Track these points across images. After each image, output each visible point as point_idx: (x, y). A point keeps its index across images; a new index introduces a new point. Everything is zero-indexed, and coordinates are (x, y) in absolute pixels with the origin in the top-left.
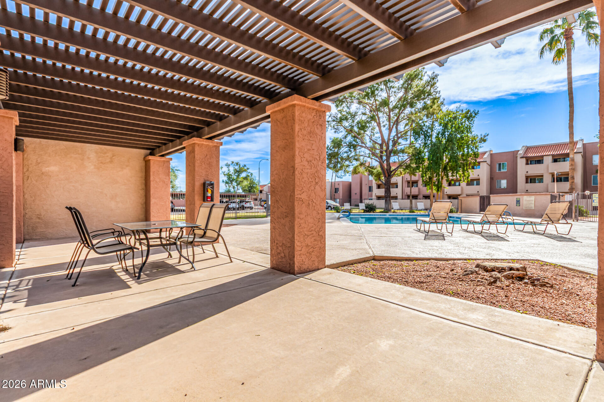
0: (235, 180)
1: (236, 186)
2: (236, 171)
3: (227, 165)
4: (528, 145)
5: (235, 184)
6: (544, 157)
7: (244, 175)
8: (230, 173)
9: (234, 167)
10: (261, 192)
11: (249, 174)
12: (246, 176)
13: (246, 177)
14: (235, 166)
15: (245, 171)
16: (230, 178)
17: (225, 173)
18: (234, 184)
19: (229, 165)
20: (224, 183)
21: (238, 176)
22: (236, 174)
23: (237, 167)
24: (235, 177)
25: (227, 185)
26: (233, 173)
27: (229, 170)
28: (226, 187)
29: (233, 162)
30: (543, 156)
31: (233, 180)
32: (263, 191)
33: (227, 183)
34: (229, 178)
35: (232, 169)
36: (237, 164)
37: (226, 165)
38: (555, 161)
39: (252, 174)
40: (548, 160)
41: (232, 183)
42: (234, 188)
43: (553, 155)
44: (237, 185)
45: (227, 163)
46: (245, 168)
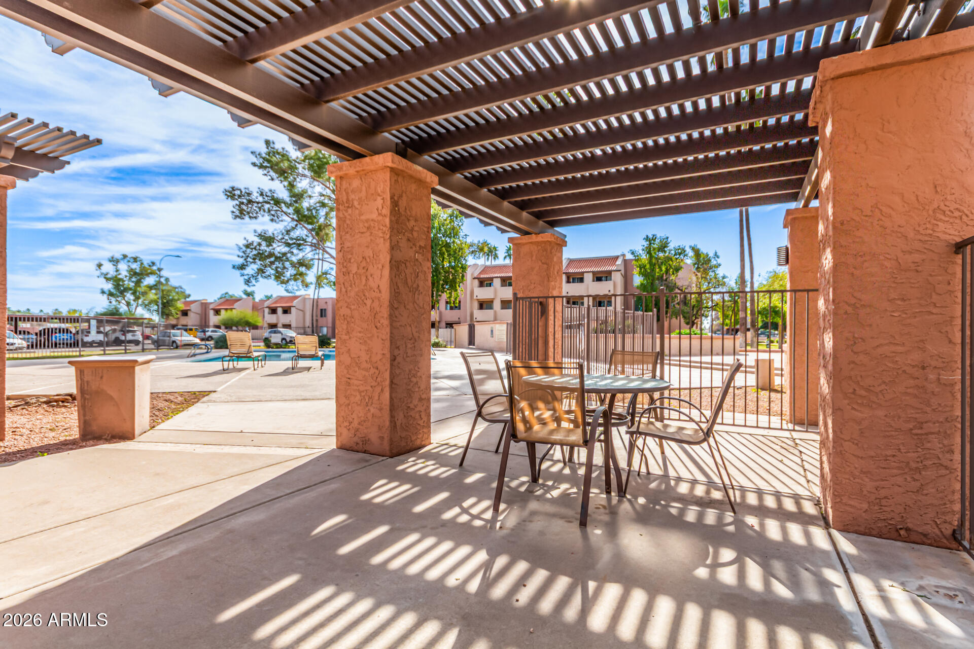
0: (130, 289)
1: (132, 302)
2: (133, 273)
3: (113, 261)
4: (571, 257)
5: (132, 297)
6: (585, 274)
7: (150, 280)
8: (120, 277)
9: (129, 266)
10: (185, 313)
11: (162, 280)
12: (155, 283)
13: (156, 285)
14: (130, 264)
15: (152, 273)
16: (119, 285)
17: (109, 276)
18: (129, 296)
19: (117, 261)
20: (105, 296)
21: (138, 283)
22: (134, 279)
23: (135, 266)
24: (132, 285)
25: (113, 300)
26: (126, 276)
27: (117, 271)
28: (110, 302)
29: (125, 256)
30: (583, 273)
31: (127, 289)
32: (189, 312)
33: (111, 294)
34: (117, 286)
35: (123, 267)
36: (135, 260)
37: (110, 261)
38: (599, 279)
39: (167, 280)
40: (588, 278)
41: (124, 297)
42: (128, 304)
43: (594, 273)
44: (134, 300)
45: (113, 258)
46: (155, 268)
